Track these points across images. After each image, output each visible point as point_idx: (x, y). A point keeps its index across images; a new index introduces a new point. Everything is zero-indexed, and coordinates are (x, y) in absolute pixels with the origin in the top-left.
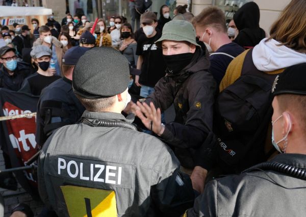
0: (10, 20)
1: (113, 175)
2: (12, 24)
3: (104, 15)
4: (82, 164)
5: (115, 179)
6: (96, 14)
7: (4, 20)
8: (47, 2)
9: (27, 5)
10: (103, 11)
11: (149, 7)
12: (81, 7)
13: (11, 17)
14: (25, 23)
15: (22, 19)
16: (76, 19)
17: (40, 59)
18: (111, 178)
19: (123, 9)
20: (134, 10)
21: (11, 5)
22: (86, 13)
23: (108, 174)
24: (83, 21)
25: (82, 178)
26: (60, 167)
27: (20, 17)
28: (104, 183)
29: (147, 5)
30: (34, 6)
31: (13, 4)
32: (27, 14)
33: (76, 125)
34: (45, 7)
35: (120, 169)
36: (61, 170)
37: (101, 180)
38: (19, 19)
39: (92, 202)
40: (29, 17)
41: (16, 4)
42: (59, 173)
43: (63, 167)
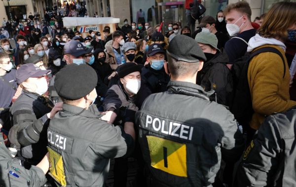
0: (86, 28)
1: (186, 132)
2: (88, 31)
3: (163, 21)
4: (164, 122)
5: (187, 135)
6: (155, 21)
7: (82, 28)
8: (115, 13)
9: (97, 16)
10: (163, 18)
11: (203, 13)
12: (142, 16)
13: (87, 26)
14: (98, 30)
15: (95, 27)
16: (140, 26)
17: (127, 52)
18: (184, 134)
19: (179, 16)
20: (190, 16)
21: (84, 17)
22: (146, 21)
23: (182, 131)
24: (147, 27)
25: (163, 131)
26: (148, 122)
27: (94, 25)
28: (179, 138)
29: (201, 12)
30: (103, 17)
31: (85, 16)
32: (100, 23)
33: (162, 93)
34: (114, 17)
35: (192, 128)
36: (148, 124)
37: (177, 135)
38: (93, 27)
39: (168, 150)
40: (101, 26)
41: (88, 16)
42: (147, 126)
43: (150, 122)
